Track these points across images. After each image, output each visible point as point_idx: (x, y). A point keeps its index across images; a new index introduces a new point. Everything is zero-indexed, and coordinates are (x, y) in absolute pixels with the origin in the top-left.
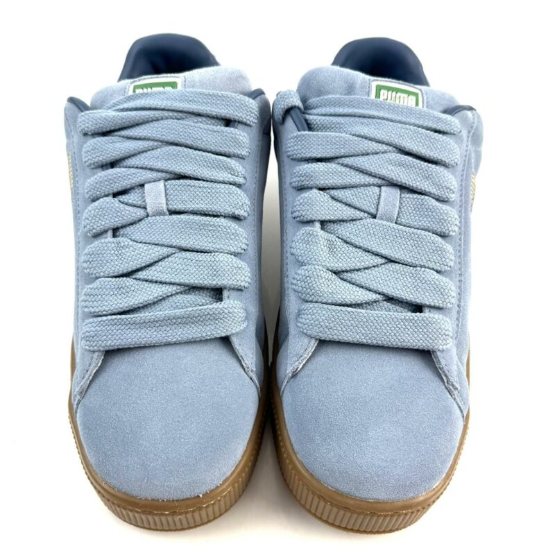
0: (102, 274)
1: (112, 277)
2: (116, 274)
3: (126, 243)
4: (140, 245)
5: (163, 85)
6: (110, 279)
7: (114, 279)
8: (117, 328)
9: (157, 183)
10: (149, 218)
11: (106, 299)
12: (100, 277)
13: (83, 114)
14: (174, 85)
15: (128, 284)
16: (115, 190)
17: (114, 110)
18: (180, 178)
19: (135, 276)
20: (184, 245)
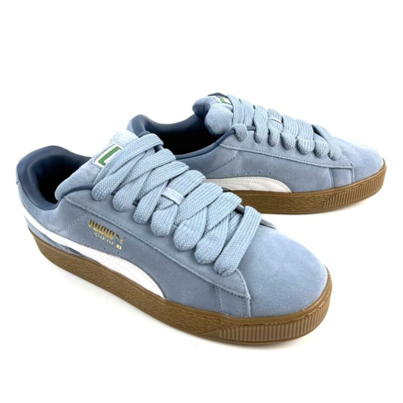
9: (166, 190)
10: (180, 206)
13: (95, 188)
17: (110, 175)
18: (170, 181)
19: (207, 231)
20: (208, 204)
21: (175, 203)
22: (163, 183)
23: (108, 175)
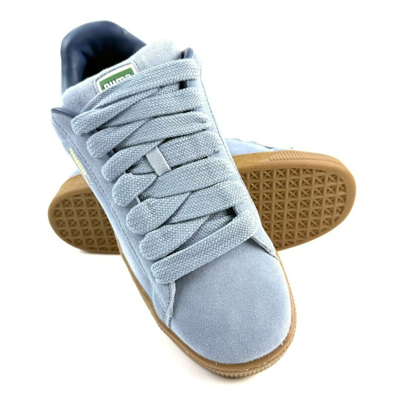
0: (148, 230)
1: (156, 229)
2: (157, 226)
3: (153, 202)
4: (163, 199)
5: (123, 74)
6: (155, 231)
7: (158, 230)
8: (178, 262)
9: (154, 151)
10: (159, 178)
11: (160, 245)
12: (147, 233)
13: (74, 119)
14: (130, 71)
15: (169, 230)
16: (127, 168)
17: (97, 108)
18: (167, 140)
19: (170, 222)
20: (193, 189)
21: (154, 172)
23: (95, 107)
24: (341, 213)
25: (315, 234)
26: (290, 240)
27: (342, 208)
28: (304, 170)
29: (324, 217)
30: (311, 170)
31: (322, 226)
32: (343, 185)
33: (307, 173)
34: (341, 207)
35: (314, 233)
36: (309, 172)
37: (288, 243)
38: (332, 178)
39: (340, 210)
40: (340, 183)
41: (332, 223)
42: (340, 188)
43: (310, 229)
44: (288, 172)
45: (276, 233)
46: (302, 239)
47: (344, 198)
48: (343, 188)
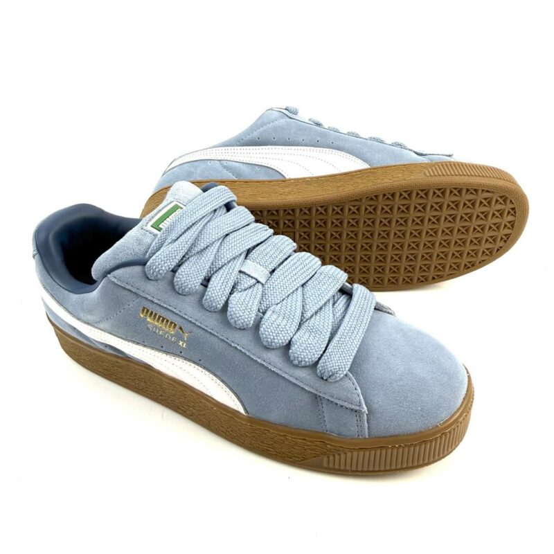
17: (169, 244)
18: (249, 251)
19: (305, 320)
20: (303, 282)
21: (258, 282)
22: (240, 255)
23: (166, 244)
24: (505, 241)
25: (471, 267)
26: (440, 273)
27: (508, 236)
28: (468, 190)
29: (484, 246)
30: (475, 190)
31: (480, 257)
32: (513, 209)
33: (471, 193)
34: (506, 235)
35: (469, 265)
36: (474, 192)
37: (436, 277)
38: (501, 201)
39: (505, 238)
40: (510, 206)
41: (492, 254)
42: (509, 212)
43: (465, 260)
44: (448, 192)
45: (423, 265)
46: (455, 272)
47: (512, 224)
48: (512, 212)
